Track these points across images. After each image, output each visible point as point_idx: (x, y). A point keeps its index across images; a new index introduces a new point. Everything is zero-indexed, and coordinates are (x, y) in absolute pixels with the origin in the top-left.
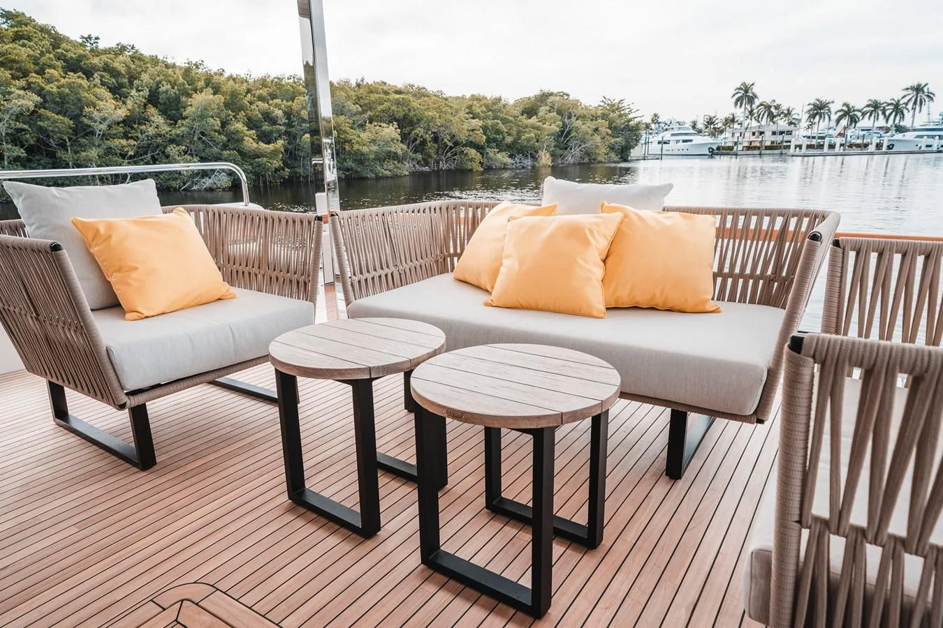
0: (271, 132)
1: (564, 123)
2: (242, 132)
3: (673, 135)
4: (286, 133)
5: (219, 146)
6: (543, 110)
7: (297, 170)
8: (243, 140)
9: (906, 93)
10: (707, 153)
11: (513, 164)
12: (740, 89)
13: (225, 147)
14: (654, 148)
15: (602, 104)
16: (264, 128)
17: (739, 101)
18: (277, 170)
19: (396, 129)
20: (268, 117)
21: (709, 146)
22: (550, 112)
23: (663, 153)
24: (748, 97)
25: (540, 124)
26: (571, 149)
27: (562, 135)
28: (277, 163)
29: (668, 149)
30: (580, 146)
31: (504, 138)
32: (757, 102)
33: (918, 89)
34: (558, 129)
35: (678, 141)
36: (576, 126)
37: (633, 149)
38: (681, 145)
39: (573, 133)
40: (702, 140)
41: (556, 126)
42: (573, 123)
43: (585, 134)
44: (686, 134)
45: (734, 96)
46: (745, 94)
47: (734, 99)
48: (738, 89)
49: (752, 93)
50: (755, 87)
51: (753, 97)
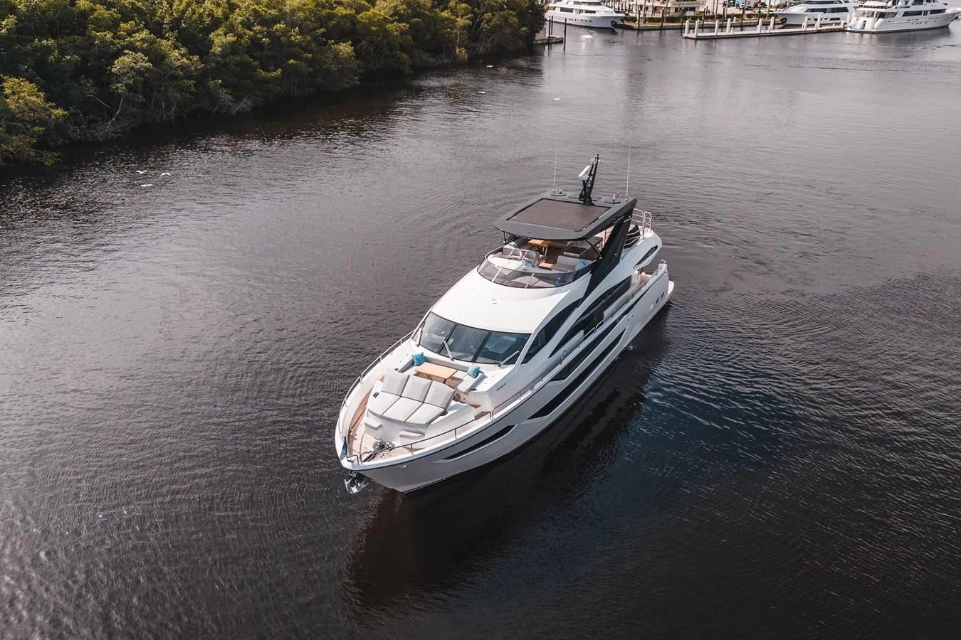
1: (474, 13)
2: (250, 63)
3: (575, 3)
8: (255, 71)
10: (610, 26)
18: (278, 93)
21: (612, 19)
22: (460, 2)
25: (453, 17)
26: (482, 40)
27: (473, 27)
28: (278, 88)
29: (571, 18)
30: (490, 37)
31: (424, 35)
34: (471, 23)
35: (581, 11)
36: (488, 18)
37: (538, 32)
38: (584, 16)
39: (484, 25)
40: (606, 12)
41: (468, 19)
42: (483, 14)
43: (495, 27)
44: (590, 3)
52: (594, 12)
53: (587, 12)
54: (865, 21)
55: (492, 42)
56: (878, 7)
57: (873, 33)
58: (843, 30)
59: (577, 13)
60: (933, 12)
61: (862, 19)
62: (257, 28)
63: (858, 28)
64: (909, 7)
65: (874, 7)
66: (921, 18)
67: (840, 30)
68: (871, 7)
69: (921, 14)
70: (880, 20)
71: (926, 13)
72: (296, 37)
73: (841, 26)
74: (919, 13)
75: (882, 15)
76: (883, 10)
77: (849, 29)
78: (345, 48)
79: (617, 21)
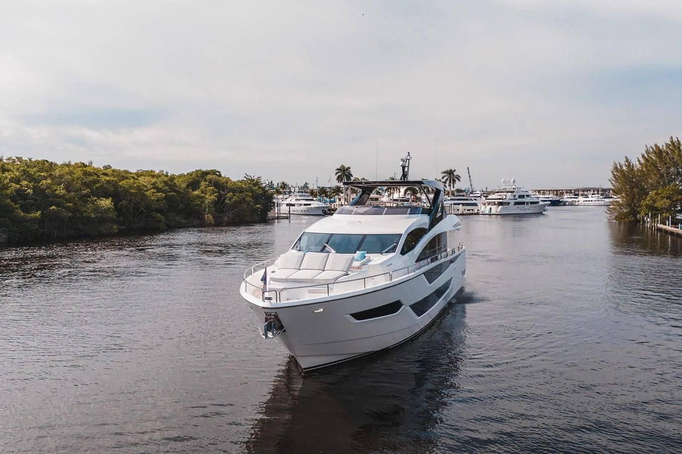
1: (219, 193)
2: (12, 205)
3: (296, 200)
6: (203, 184)
8: (14, 211)
9: (443, 175)
10: (322, 213)
11: (186, 223)
12: (340, 170)
14: (284, 209)
15: (245, 179)
17: (339, 179)
19: (111, 201)
20: (21, 193)
21: (322, 209)
22: (209, 186)
23: (291, 213)
24: (346, 175)
25: (203, 195)
26: (226, 212)
27: (219, 202)
29: (294, 210)
30: (232, 210)
31: (178, 205)
32: (353, 179)
33: (450, 173)
34: (216, 199)
35: (301, 205)
36: (229, 196)
37: (270, 211)
38: (303, 207)
39: (227, 201)
40: (318, 204)
41: (215, 196)
42: (226, 194)
43: (236, 202)
44: (307, 200)
45: (336, 175)
46: (344, 173)
47: (336, 177)
48: (338, 169)
49: (349, 173)
50: (350, 170)
51: (349, 176)
52: (310, 205)
53: (305, 205)
54: (491, 208)
55: (233, 213)
56: (497, 199)
57: (497, 215)
58: (477, 214)
59: (297, 206)
60: (532, 203)
61: (488, 207)
62: (25, 183)
63: (487, 212)
64: (516, 199)
65: (495, 199)
66: (525, 206)
67: (475, 214)
68: (493, 199)
69: (524, 204)
70: (500, 207)
71: (527, 203)
72: (60, 190)
73: (476, 212)
74: (523, 203)
75: (500, 204)
76: (501, 201)
77: (481, 213)
78: (106, 203)
79: (326, 210)
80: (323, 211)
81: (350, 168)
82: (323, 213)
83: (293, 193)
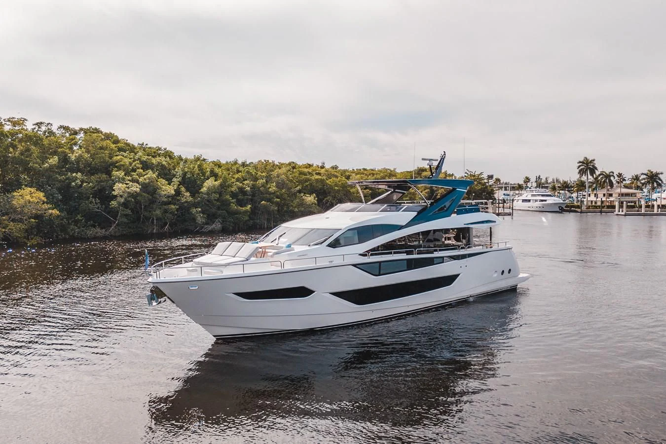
0: (243, 200)
2: (229, 200)
3: (532, 195)
4: (252, 200)
5: (215, 208)
7: (256, 221)
8: (230, 205)
10: (558, 210)
12: (583, 162)
13: (219, 208)
16: (240, 197)
17: (582, 172)
18: (246, 221)
19: (315, 197)
20: (241, 190)
21: (559, 205)
23: (526, 209)
24: (590, 168)
28: (247, 218)
29: (529, 206)
32: (597, 173)
35: (536, 201)
38: (538, 204)
40: (554, 200)
44: (542, 195)
45: (578, 168)
46: (587, 166)
47: (578, 171)
48: (580, 162)
49: (593, 166)
50: (595, 162)
51: (593, 170)
52: (545, 201)
53: (542, 201)
59: (533, 202)
78: (310, 199)
79: (564, 206)
80: (559, 207)
81: (594, 160)
82: (560, 210)
83: (530, 188)
